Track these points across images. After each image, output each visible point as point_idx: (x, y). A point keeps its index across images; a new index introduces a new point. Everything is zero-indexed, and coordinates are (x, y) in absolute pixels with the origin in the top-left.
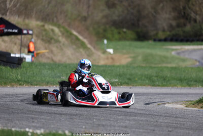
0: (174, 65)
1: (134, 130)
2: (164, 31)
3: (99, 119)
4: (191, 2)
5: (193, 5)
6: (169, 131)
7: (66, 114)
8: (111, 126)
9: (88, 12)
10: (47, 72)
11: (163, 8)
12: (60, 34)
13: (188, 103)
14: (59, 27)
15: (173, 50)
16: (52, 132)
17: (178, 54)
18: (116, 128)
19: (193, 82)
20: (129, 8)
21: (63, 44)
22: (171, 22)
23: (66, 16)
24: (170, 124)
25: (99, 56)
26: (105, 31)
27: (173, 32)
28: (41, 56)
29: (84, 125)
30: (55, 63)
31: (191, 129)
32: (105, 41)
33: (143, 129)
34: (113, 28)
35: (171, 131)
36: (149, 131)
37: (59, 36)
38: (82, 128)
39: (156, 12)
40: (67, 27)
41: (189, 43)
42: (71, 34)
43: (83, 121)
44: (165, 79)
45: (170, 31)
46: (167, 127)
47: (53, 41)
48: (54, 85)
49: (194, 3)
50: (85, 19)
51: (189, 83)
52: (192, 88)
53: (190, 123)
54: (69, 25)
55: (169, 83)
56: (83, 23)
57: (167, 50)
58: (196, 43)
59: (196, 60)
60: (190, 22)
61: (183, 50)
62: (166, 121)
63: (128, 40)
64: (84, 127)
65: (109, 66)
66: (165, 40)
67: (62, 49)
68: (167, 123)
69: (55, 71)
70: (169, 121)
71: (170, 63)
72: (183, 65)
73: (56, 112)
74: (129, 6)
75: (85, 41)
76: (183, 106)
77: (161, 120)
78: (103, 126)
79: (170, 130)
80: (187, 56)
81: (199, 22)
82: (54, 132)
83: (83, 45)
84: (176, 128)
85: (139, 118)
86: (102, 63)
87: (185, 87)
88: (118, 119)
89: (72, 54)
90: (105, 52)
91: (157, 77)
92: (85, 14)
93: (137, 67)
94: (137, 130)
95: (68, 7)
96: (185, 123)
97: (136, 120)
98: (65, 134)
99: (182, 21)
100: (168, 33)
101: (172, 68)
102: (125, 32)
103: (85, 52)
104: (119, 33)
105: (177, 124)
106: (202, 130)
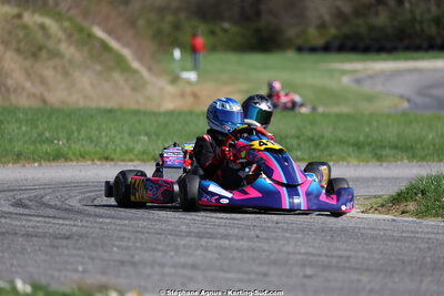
1: (214, 273)
3: (127, 248)
6: (306, 276)
10: (20, 128)
13: (369, 203)
14: (59, 18)
15: (344, 72)
17: (358, 81)
19: (387, 149)
21: (71, 62)
24: (312, 258)
25: (162, 89)
26: (177, 27)
27: (346, 30)
28: (15, 90)
31: (367, 270)
32: (177, 54)
35: (310, 277)
36: (253, 277)
41: (384, 55)
48: (34, 161)
51: (379, 152)
52: (385, 164)
53: (366, 255)
55: (326, 153)
56: (121, 8)
57: (331, 72)
58: (401, 55)
59: (401, 97)
61: (370, 72)
62: (303, 250)
65: (181, 113)
66: (327, 48)
67: (66, 74)
68: (306, 254)
69: (40, 126)
70: (311, 250)
72: (367, 108)
75: (126, 52)
77: (289, 248)
79: (309, 271)
80: (379, 88)
83: (121, 63)
84: (325, 267)
85: (233, 242)
87: (367, 162)
89: (93, 86)
90: (175, 79)
91: (298, 137)
94: (221, 274)
96: (353, 254)
100: (333, 31)
101: (339, 116)
102: (225, 31)
103: (126, 80)
104: (213, 33)
105: (332, 256)
106: (393, 272)
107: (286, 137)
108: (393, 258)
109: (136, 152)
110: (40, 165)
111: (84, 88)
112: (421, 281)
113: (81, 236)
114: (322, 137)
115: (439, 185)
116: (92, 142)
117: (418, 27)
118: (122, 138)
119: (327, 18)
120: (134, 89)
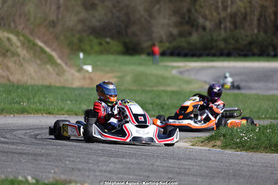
0: (175, 88)
1: (121, 176)
2: (161, 42)
3: (73, 161)
4: (198, 3)
5: (201, 7)
6: (168, 178)
7: (28, 154)
8: (89, 170)
9: (57, 15)
10: (2, 95)
11: (159, 11)
12: (19, 44)
13: (195, 141)
14: (17, 34)
15: (174, 67)
16: (9, 179)
17: (181, 73)
18: (97, 173)
20: (114, 11)
21: (24, 59)
22: (171, 29)
23: (28, 20)
24: (170, 169)
25: (73, 75)
26: (81, 40)
27: (175, 44)
29: (53, 169)
30: (13, 85)
31: (200, 176)
32: (81, 55)
33: (134, 175)
34: (92, 37)
35: (171, 179)
36: (141, 178)
37: (17, 47)
38: (50, 172)
39: (151, 16)
40: (28, 35)
41: (195, 59)
42: (35, 45)
43: (51, 163)
44: (163, 108)
45: (170, 42)
46: (167, 172)
47: (9, 54)
48: (11, 113)
49: (202, 4)
50: (53, 24)
54: (32, 32)
56: (51, 29)
57: (166, 67)
58: (205, 58)
59: (205, 82)
60: (197, 30)
61: (187, 68)
62: (165, 165)
63: (112, 54)
64: (52, 171)
65: (87, 89)
66: (163, 54)
67: (22, 65)
68: (167, 167)
69: (12, 94)
70: (169, 165)
71: (169, 85)
72: (187, 88)
73: (14, 151)
74: (114, 7)
75: (54, 54)
76: (187, 145)
77: (158, 163)
78: (79, 170)
79: (170, 176)
80: (193, 77)
81: (210, 30)
82: (12, 177)
83: (50, 60)
84: (179, 174)
85: (128, 160)
86: (77, 84)
88: (99, 161)
89: (36, 72)
90: (80, 70)
91: (152, 104)
92: (53, 17)
93: (125, 90)
94: (125, 176)
95: (30, 7)
96: (191, 167)
97: (124, 163)
98: (27, 180)
99: (186, 28)
100: (167, 45)
101: (173, 93)
102: (108, 43)
103: (54, 70)
104: (101, 44)
105: (181, 168)
106: (214, 177)
107: (146, 103)
108: (213, 170)
109: (65, 110)
110: (14, 116)
111: (31, 73)
112: (229, 182)
113: (48, 155)
114: (165, 104)
115: (233, 132)
116: (41, 104)
117: (214, 44)
118: (58, 102)
119: (164, 37)
120: (58, 74)
